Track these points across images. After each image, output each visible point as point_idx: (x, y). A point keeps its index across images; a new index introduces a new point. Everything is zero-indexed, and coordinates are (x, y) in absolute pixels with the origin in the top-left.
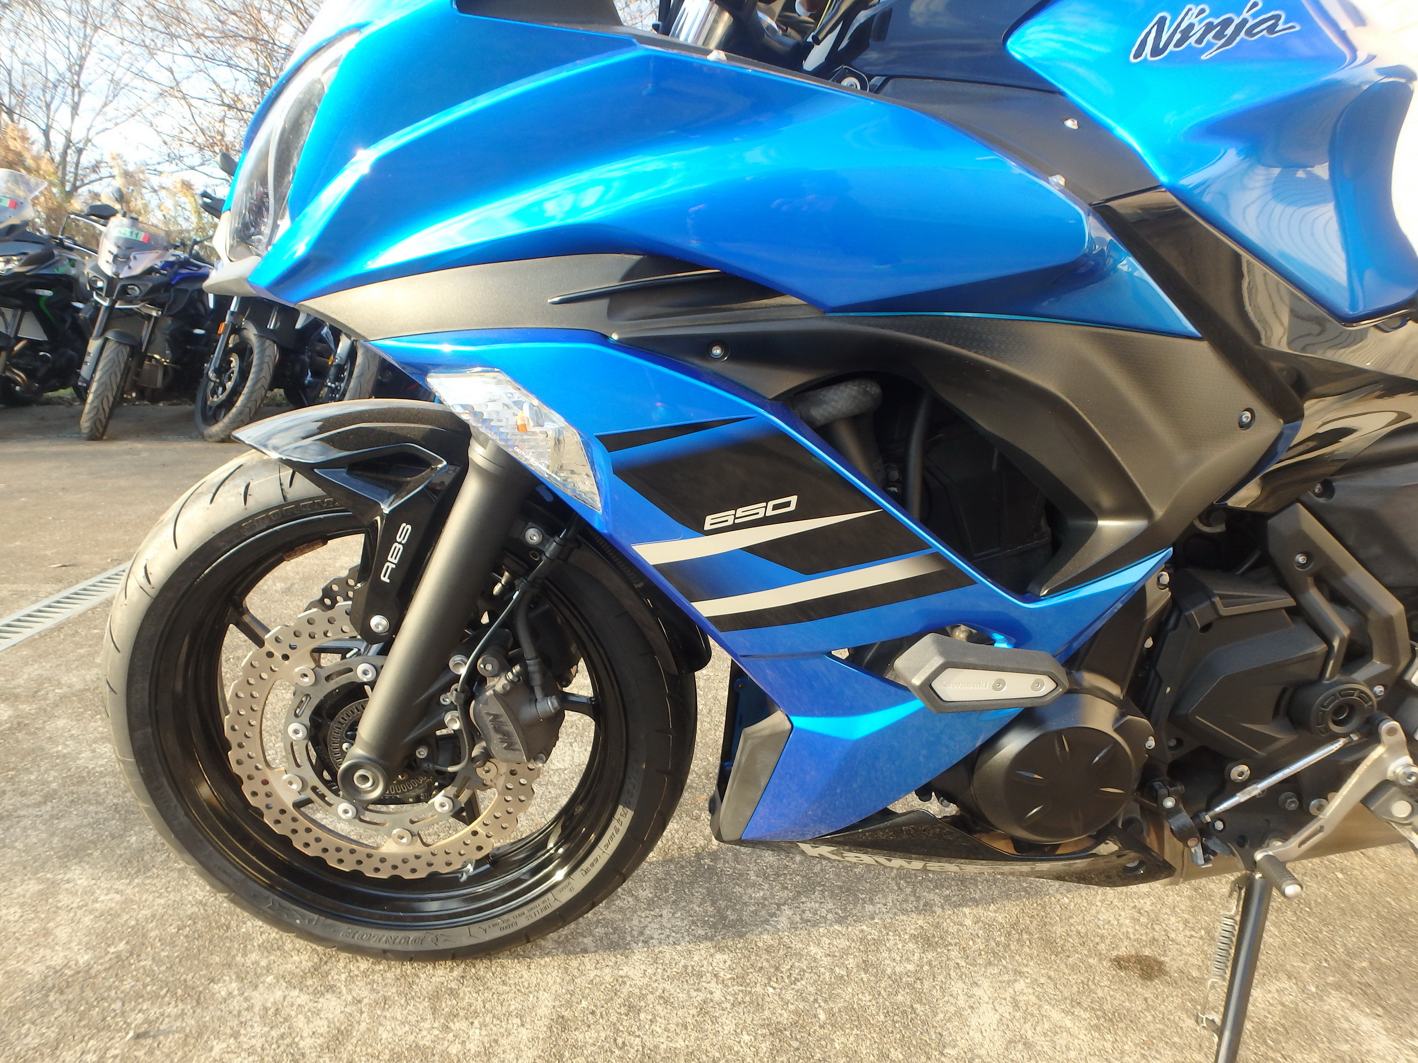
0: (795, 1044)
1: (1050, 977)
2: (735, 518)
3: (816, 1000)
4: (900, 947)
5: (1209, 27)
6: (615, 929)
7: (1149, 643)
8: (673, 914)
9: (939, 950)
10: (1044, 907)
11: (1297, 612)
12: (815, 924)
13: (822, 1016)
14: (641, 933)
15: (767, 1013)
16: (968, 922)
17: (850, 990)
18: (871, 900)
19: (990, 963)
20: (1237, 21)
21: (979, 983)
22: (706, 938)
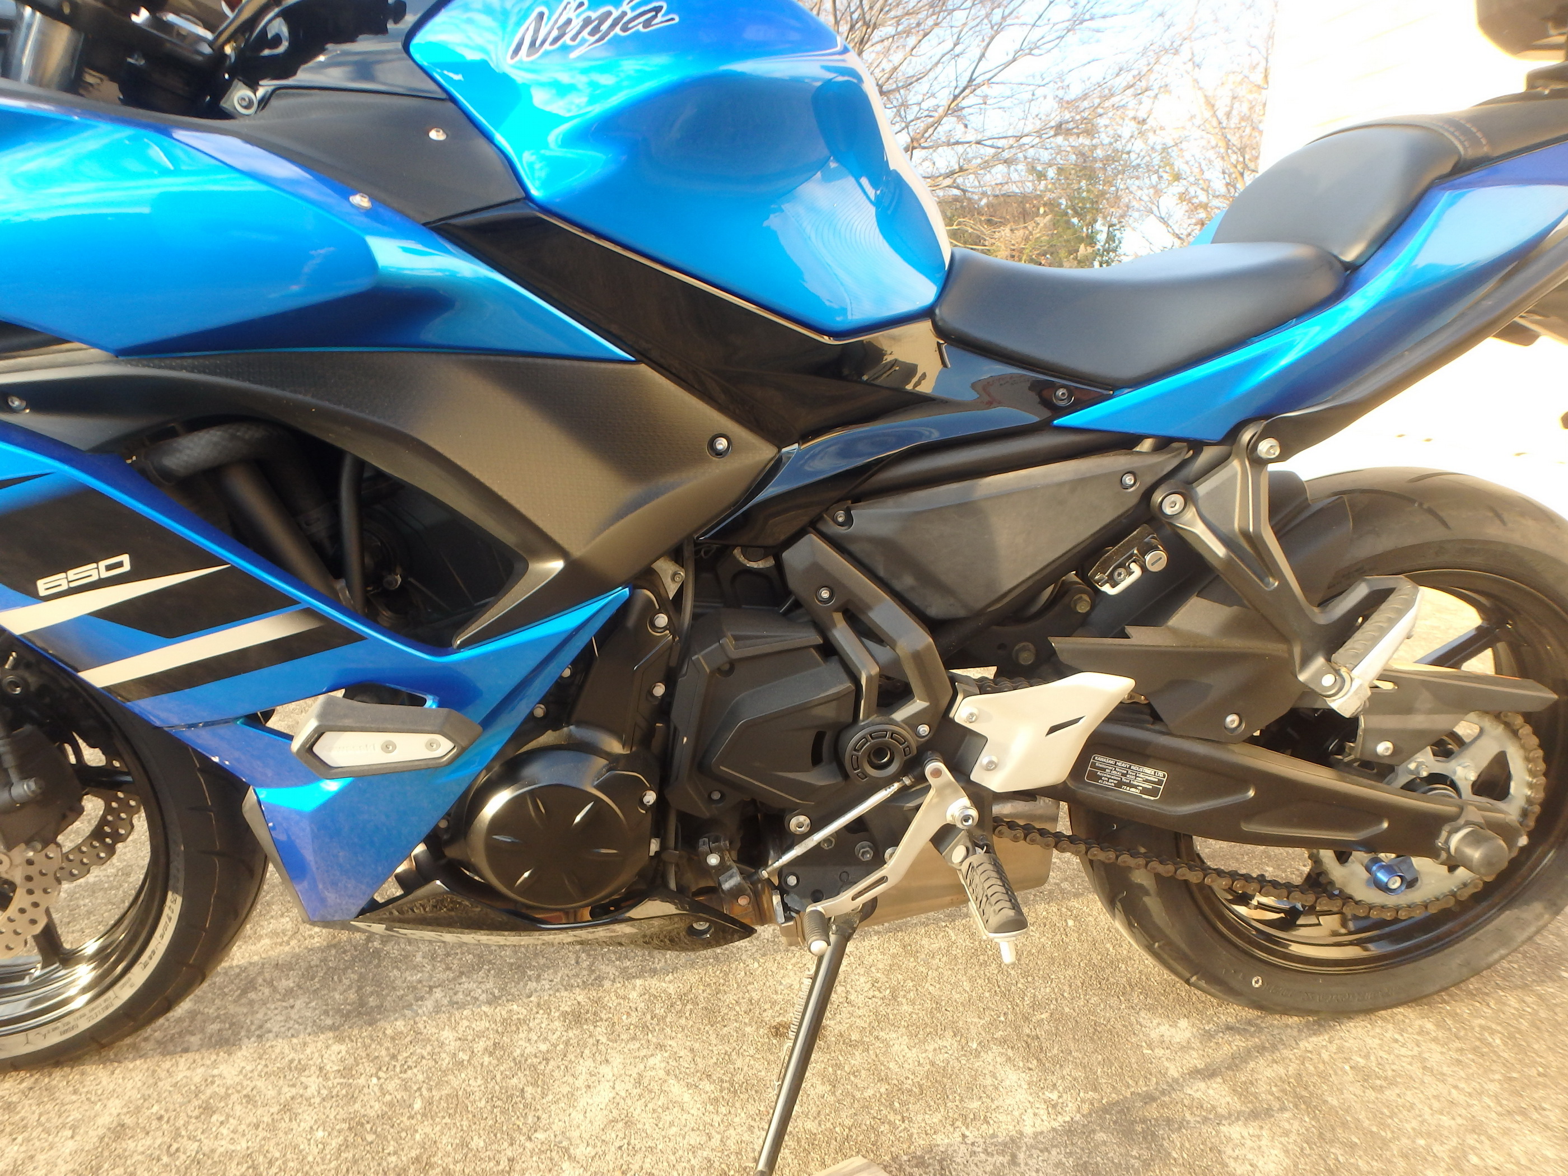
0: (370, 1138)
1: (692, 1050)
2: (69, 582)
3: (419, 1089)
4: (543, 1026)
5: (587, 22)
6: (232, 1024)
7: (659, 690)
8: (307, 1004)
9: (585, 1027)
10: (726, 974)
11: (829, 650)
12: (462, 1006)
13: (418, 1105)
14: (261, 1027)
15: (357, 1106)
16: (634, 995)
17: (463, 1075)
18: (539, 976)
19: (634, 1038)
20: (616, 14)
21: (610, 1060)
22: (332, 1028)
